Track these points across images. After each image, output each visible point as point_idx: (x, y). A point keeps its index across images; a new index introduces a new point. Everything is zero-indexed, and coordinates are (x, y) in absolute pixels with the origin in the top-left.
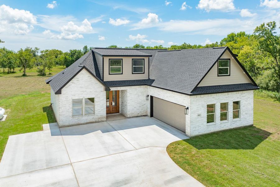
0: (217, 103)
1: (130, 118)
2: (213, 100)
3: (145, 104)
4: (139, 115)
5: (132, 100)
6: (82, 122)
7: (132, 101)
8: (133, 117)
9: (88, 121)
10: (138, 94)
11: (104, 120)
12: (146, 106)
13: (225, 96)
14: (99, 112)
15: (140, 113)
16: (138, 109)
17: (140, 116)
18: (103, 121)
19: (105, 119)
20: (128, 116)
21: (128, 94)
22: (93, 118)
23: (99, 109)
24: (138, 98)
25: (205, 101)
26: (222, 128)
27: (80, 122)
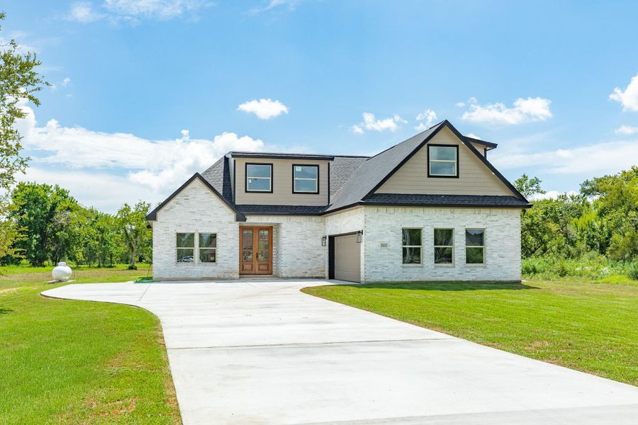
0: (426, 227)
1: (288, 278)
2: (416, 220)
3: (319, 255)
4: (307, 275)
5: (292, 245)
6: (194, 276)
7: (293, 247)
9: (204, 276)
10: (304, 233)
11: (235, 276)
12: (322, 259)
13: (447, 216)
14: (226, 262)
15: (309, 271)
16: (304, 263)
17: (308, 278)
18: (234, 279)
19: (237, 275)
20: (284, 275)
21: (283, 232)
22: (214, 271)
23: (225, 254)
24: (305, 241)
25: (398, 220)
26: (439, 276)
27: (189, 276)
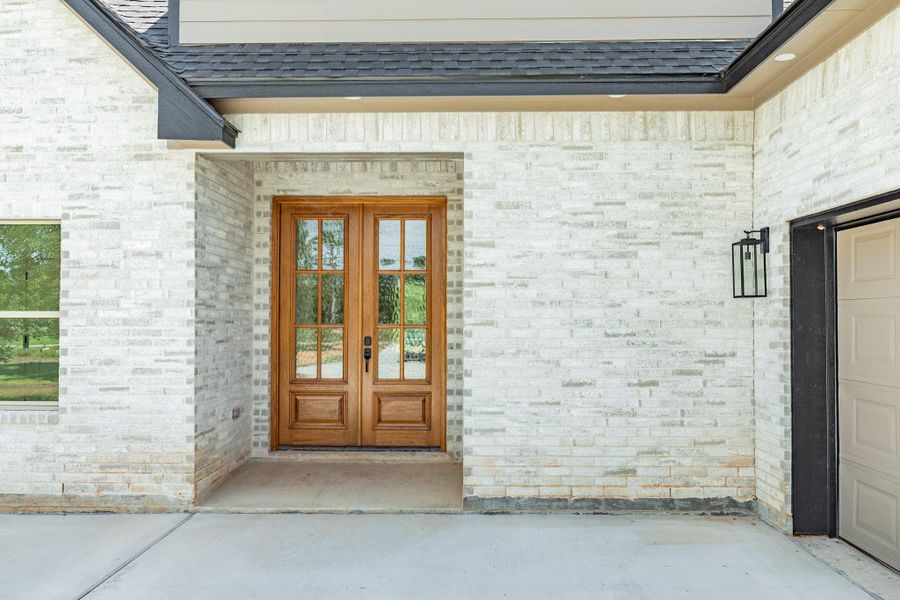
1: (502, 507)
3: (715, 358)
4: (633, 491)
5: (532, 293)
7: (538, 303)
8: (542, 506)
10: (613, 214)
12: (736, 384)
14: (111, 398)
15: (644, 465)
17: (644, 506)
18: (163, 508)
19: (180, 488)
20: (485, 483)
22: (40, 454)
23: (109, 352)
24: (615, 266)
